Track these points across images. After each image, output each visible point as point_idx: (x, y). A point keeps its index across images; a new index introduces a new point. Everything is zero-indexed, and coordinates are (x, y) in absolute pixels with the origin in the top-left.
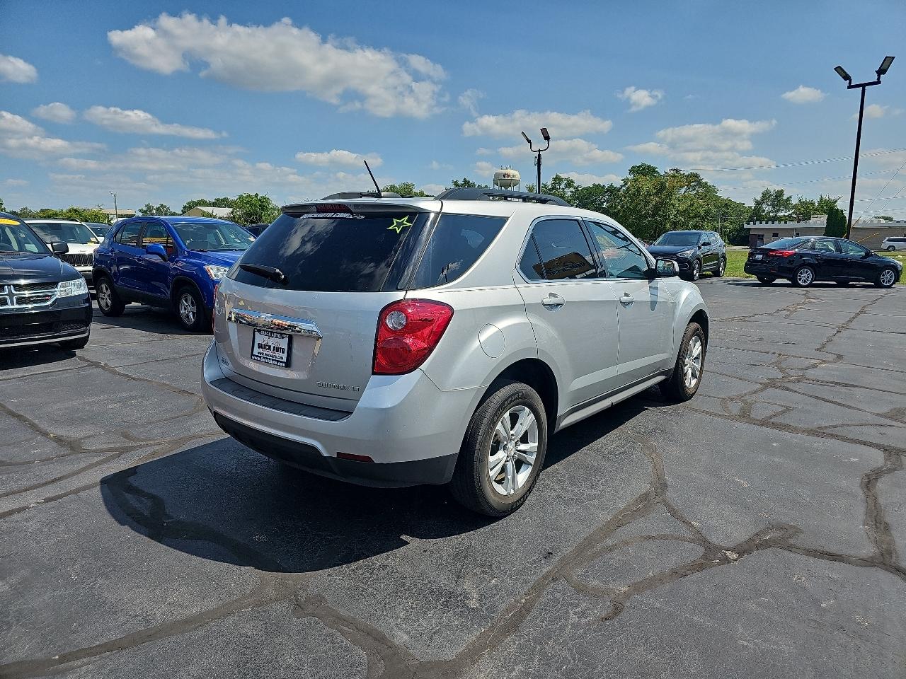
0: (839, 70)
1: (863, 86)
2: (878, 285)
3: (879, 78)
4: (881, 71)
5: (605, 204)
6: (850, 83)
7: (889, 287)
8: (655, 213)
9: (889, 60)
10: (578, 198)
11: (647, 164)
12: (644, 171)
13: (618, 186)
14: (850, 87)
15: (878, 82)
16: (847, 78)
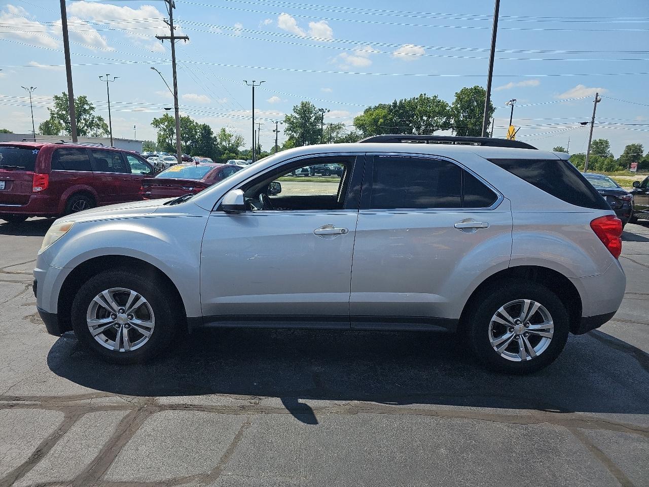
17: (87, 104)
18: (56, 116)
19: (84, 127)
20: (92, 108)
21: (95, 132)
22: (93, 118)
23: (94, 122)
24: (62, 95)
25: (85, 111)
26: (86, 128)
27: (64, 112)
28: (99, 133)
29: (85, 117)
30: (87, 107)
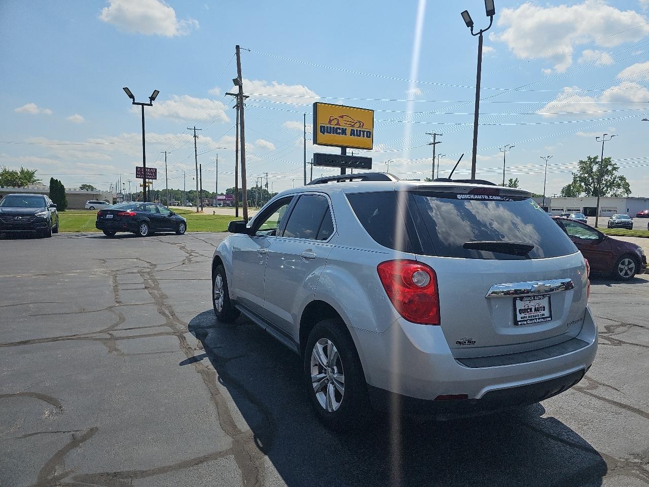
0: (126, 90)
1: (143, 105)
2: (178, 233)
3: (151, 102)
4: (152, 98)
7: (183, 234)
9: (156, 93)
14: (134, 103)
15: (151, 105)
16: (131, 96)
17: (610, 165)
18: (578, 179)
19: (603, 188)
20: (615, 169)
21: (615, 192)
22: (615, 178)
23: (615, 182)
24: (586, 159)
25: (607, 172)
26: (605, 188)
27: (586, 175)
28: (618, 193)
29: (606, 178)
30: (610, 168)
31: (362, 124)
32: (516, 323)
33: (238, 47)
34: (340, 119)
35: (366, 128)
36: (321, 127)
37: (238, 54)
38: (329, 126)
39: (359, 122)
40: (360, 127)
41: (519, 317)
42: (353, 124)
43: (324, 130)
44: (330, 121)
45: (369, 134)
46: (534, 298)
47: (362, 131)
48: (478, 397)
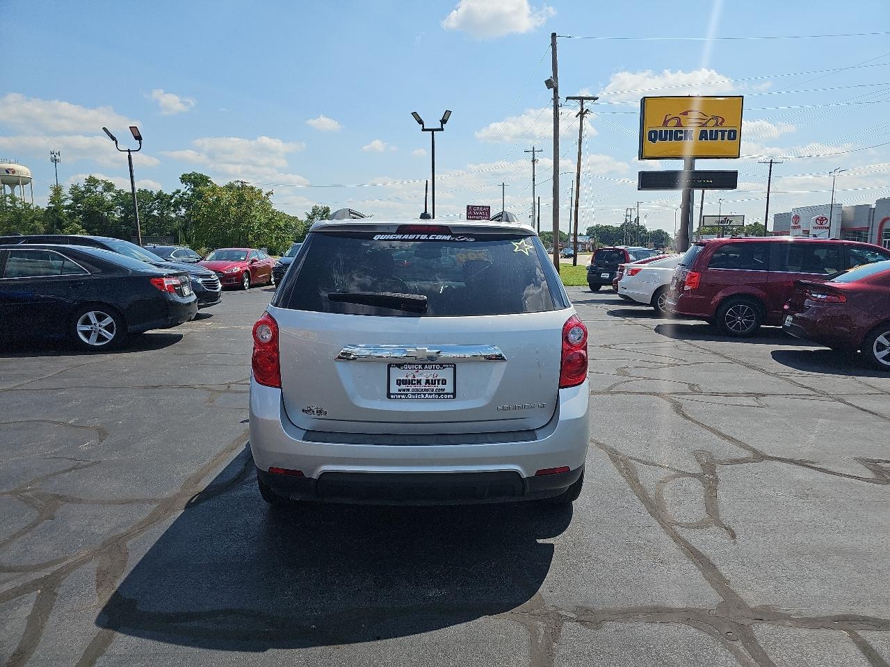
0: (414, 114)
1: (433, 130)
3: (442, 126)
4: (444, 121)
5: (156, 211)
6: (423, 126)
8: (237, 224)
9: (448, 113)
10: (121, 204)
11: (198, 172)
12: (196, 181)
13: (170, 194)
14: (424, 130)
15: (442, 129)
16: (421, 122)
31: (720, 120)
32: (389, 395)
33: (554, 35)
34: (681, 116)
35: (727, 127)
36: (650, 133)
37: (554, 45)
38: (663, 129)
39: (716, 118)
40: (716, 125)
41: (394, 388)
42: (704, 122)
43: (655, 136)
44: (665, 123)
45: (734, 135)
46: (423, 367)
47: (720, 131)
48: (315, 476)
